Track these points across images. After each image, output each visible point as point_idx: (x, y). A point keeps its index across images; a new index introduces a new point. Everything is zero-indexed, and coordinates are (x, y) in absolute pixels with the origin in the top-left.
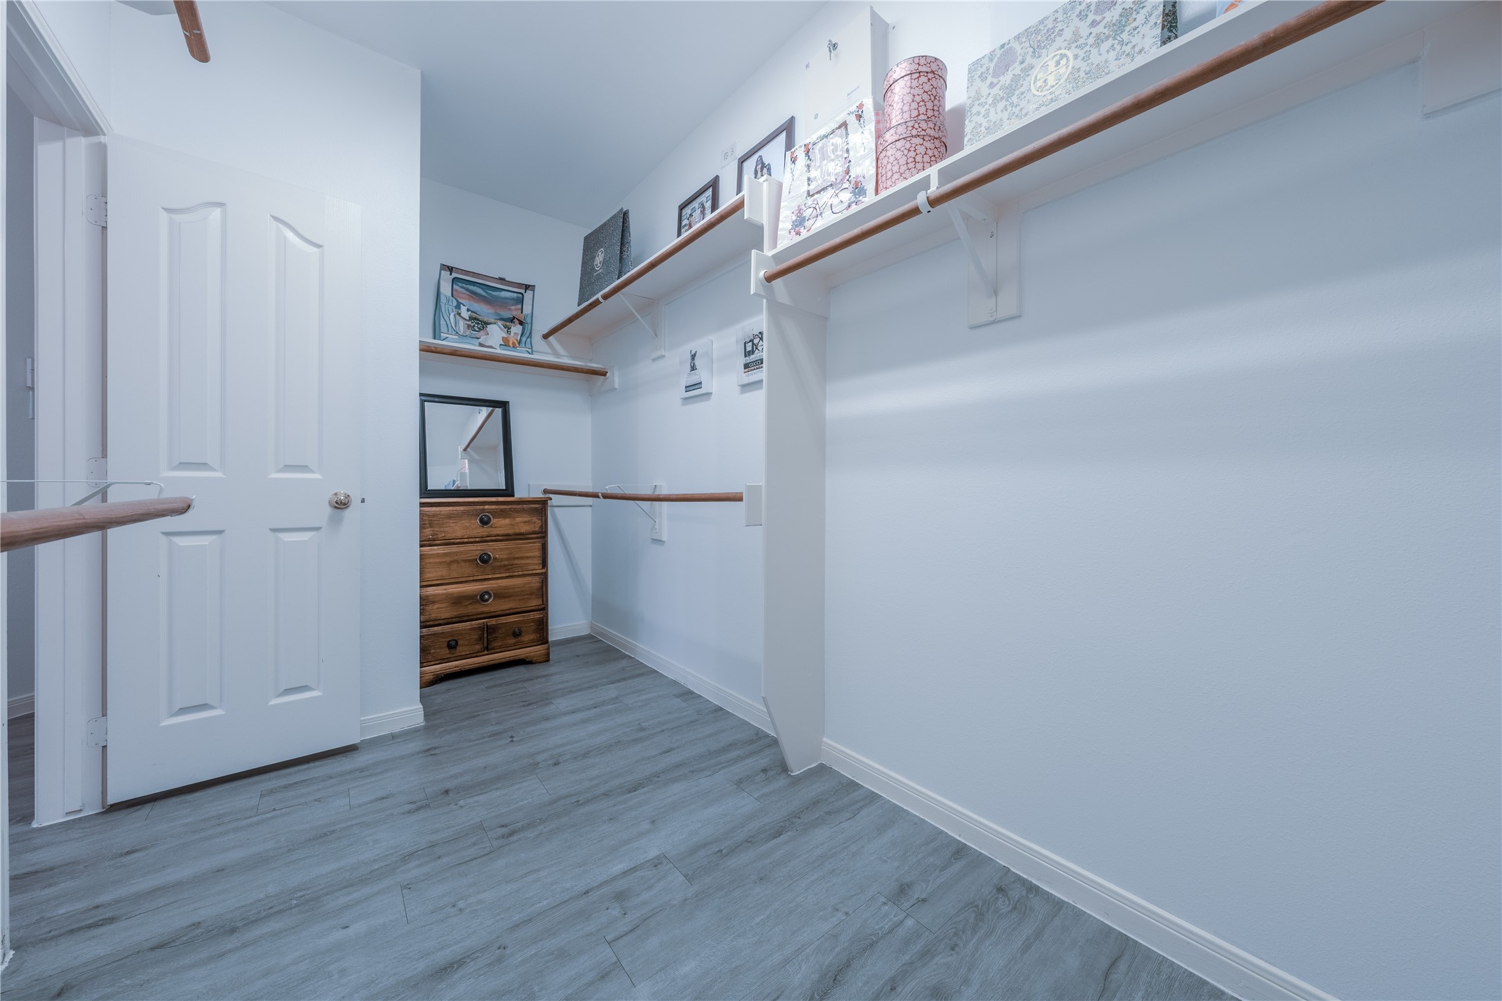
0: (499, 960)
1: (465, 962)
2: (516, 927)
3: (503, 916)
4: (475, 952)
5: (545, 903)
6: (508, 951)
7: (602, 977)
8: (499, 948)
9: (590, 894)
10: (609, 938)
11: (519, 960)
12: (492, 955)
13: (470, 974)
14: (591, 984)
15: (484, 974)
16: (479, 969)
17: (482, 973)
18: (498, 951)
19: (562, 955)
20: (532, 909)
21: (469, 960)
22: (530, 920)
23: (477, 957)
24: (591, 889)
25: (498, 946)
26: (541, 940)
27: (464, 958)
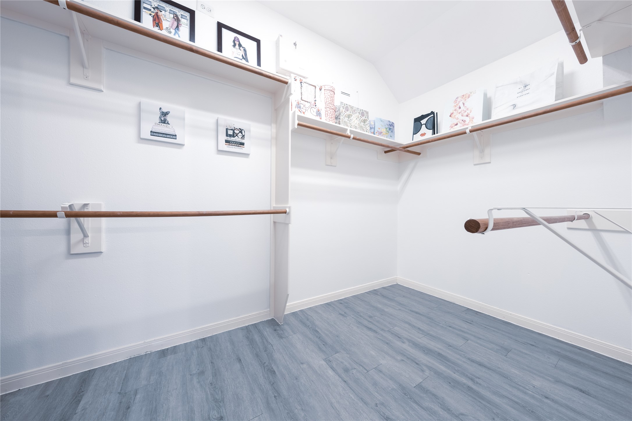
0: (382, 404)
1: (386, 417)
2: (366, 403)
3: (361, 411)
4: (381, 415)
5: (351, 395)
6: (378, 402)
7: (381, 372)
8: (377, 406)
9: (345, 380)
10: (366, 372)
11: (380, 397)
12: (381, 407)
13: (391, 413)
14: (384, 374)
15: (389, 407)
16: (388, 410)
17: (389, 408)
18: (378, 406)
19: (375, 384)
20: (355, 400)
21: (385, 416)
22: (362, 399)
23: (383, 413)
24: (343, 380)
25: (376, 407)
26: (370, 392)
27: (385, 418)
